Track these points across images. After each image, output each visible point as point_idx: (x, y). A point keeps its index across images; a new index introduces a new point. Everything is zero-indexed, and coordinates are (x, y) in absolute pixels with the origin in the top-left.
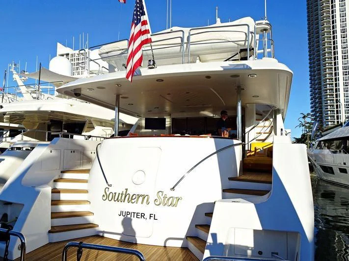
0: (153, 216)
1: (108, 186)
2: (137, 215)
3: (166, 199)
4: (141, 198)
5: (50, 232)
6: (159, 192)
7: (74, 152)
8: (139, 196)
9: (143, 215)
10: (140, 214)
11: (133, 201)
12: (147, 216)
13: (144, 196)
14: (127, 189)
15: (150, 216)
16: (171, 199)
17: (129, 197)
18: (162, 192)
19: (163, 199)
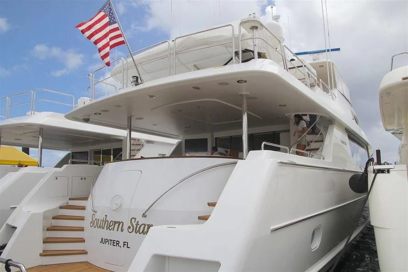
0: (126, 244)
1: (94, 213)
2: (113, 243)
3: (139, 226)
4: (117, 225)
5: (41, 255)
6: (132, 218)
7: (85, 179)
8: (115, 223)
9: (118, 242)
10: (116, 242)
11: (111, 228)
12: (121, 244)
13: (119, 223)
14: (106, 216)
15: (124, 245)
16: (143, 226)
17: (108, 222)
18: (135, 219)
19: (135, 226)
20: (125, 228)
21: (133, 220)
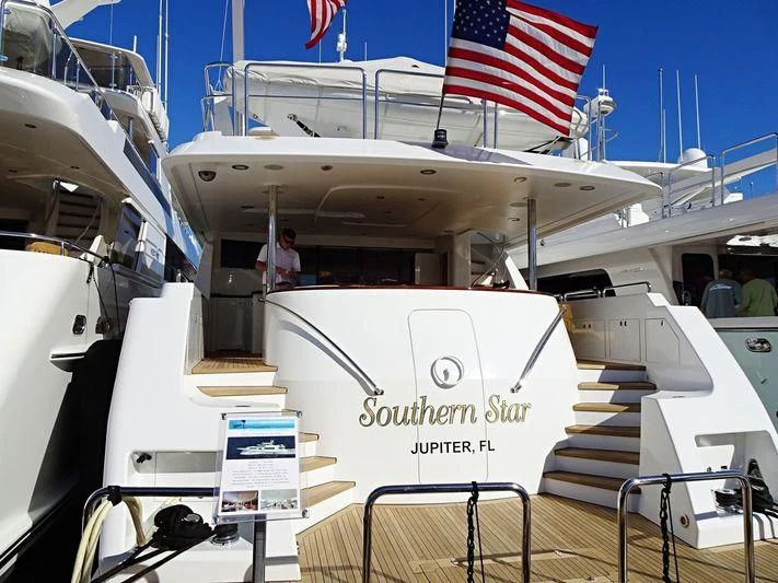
0: (486, 444)
2: (454, 447)
3: (507, 409)
4: (459, 413)
6: (492, 397)
8: (454, 408)
9: (466, 444)
10: (461, 445)
11: (443, 420)
12: (475, 445)
13: (464, 408)
14: (424, 397)
15: (481, 446)
16: (514, 408)
17: (432, 412)
18: (498, 397)
19: (500, 410)
20: (480, 414)
21: (495, 400)
